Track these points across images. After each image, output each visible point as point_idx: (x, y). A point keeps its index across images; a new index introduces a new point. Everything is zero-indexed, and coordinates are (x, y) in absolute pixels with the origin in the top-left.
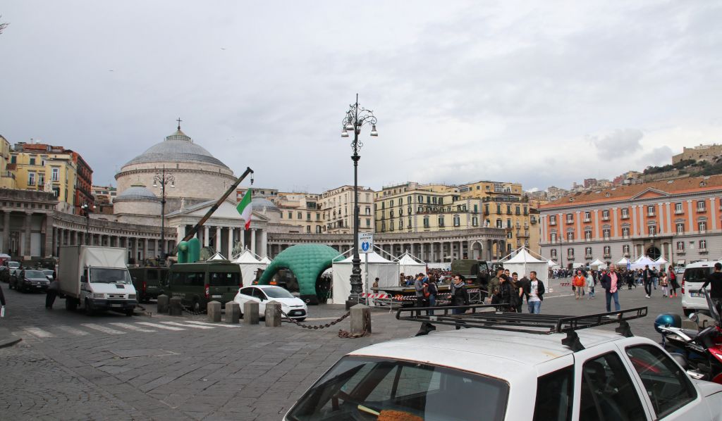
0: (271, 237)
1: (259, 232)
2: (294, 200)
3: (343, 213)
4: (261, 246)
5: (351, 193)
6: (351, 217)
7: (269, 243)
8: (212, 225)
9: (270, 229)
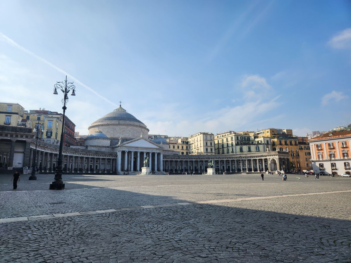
0: (164, 156)
1: (159, 154)
2: (175, 140)
3: (199, 146)
4: (160, 161)
5: (203, 136)
6: (203, 147)
7: (164, 160)
8: (135, 151)
9: (164, 153)
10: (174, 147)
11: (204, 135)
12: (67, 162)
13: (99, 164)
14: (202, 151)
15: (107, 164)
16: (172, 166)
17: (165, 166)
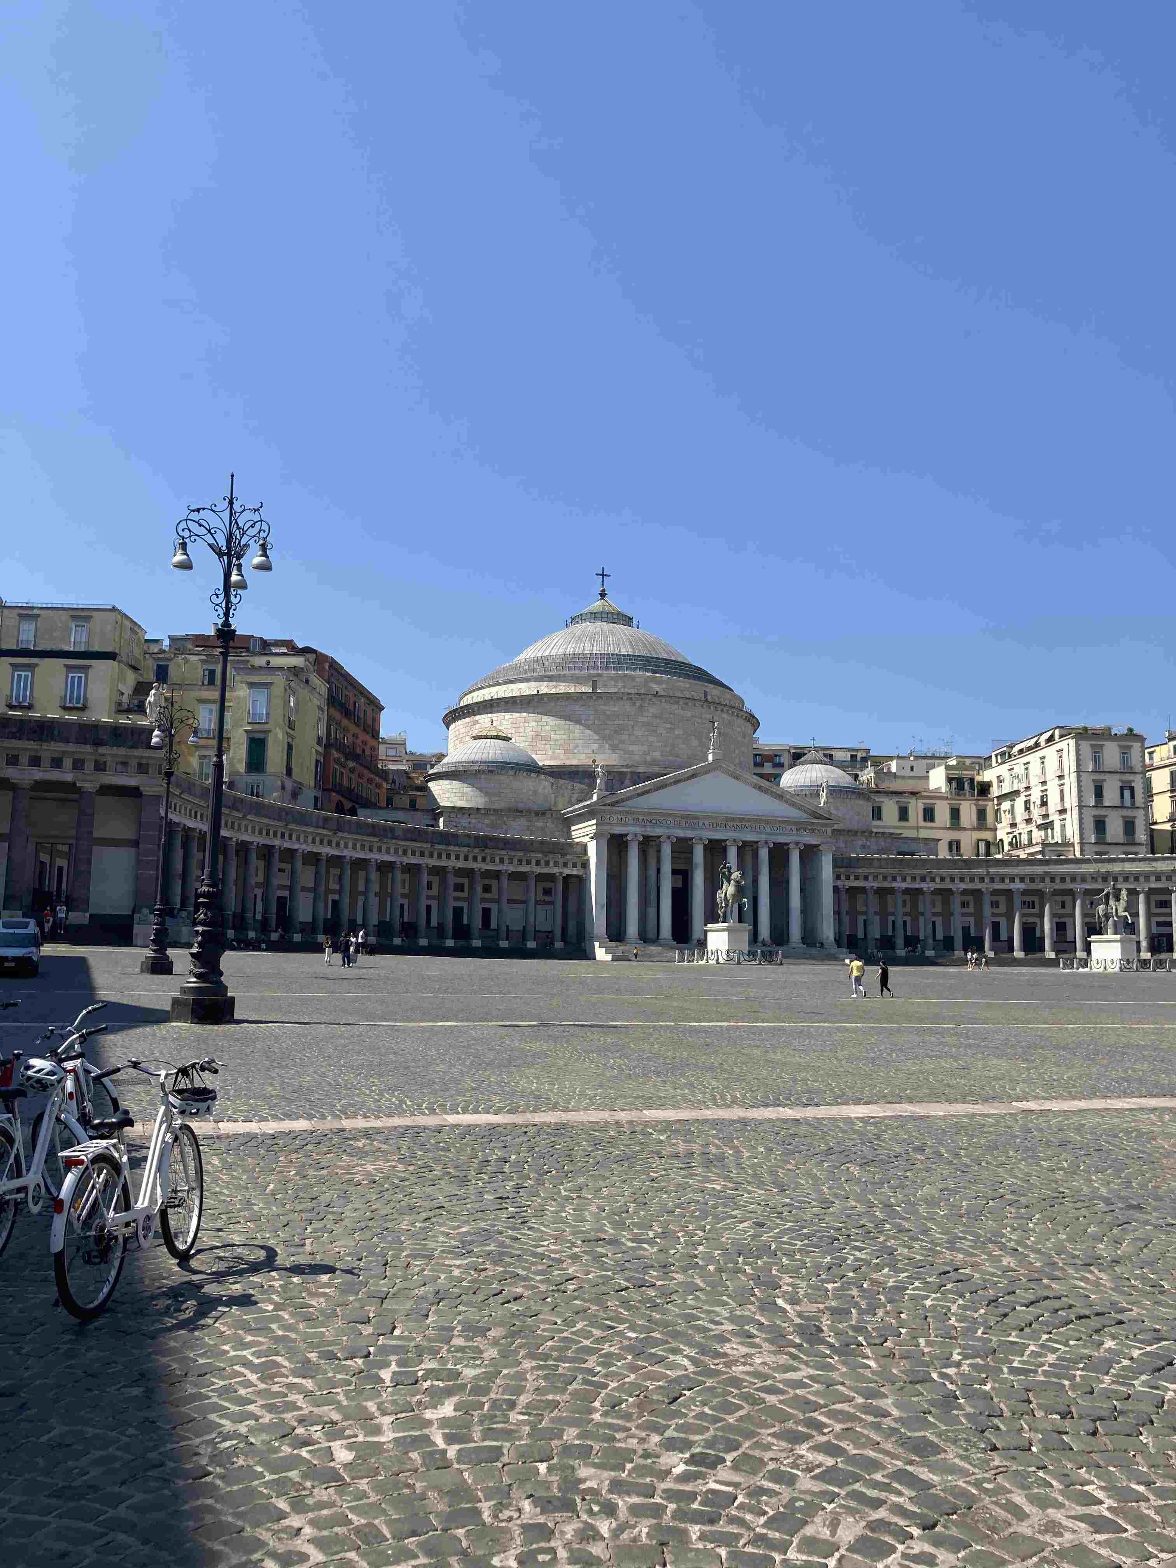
0: (844, 866)
2: (912, 774)
3: (1054, 803)
4: (819, 893)
5: (1077, 745)
6: (1076, 812)
7: (839, 883)
8: (681, 833)
9: (842, 845)
10: (904, 814)
11: (1086, 746)
12: (340, 892)
13: (498, 901)
14: (1073, 833)
15: (537, 902)
16: (891, 918)
17: (846, 919)
